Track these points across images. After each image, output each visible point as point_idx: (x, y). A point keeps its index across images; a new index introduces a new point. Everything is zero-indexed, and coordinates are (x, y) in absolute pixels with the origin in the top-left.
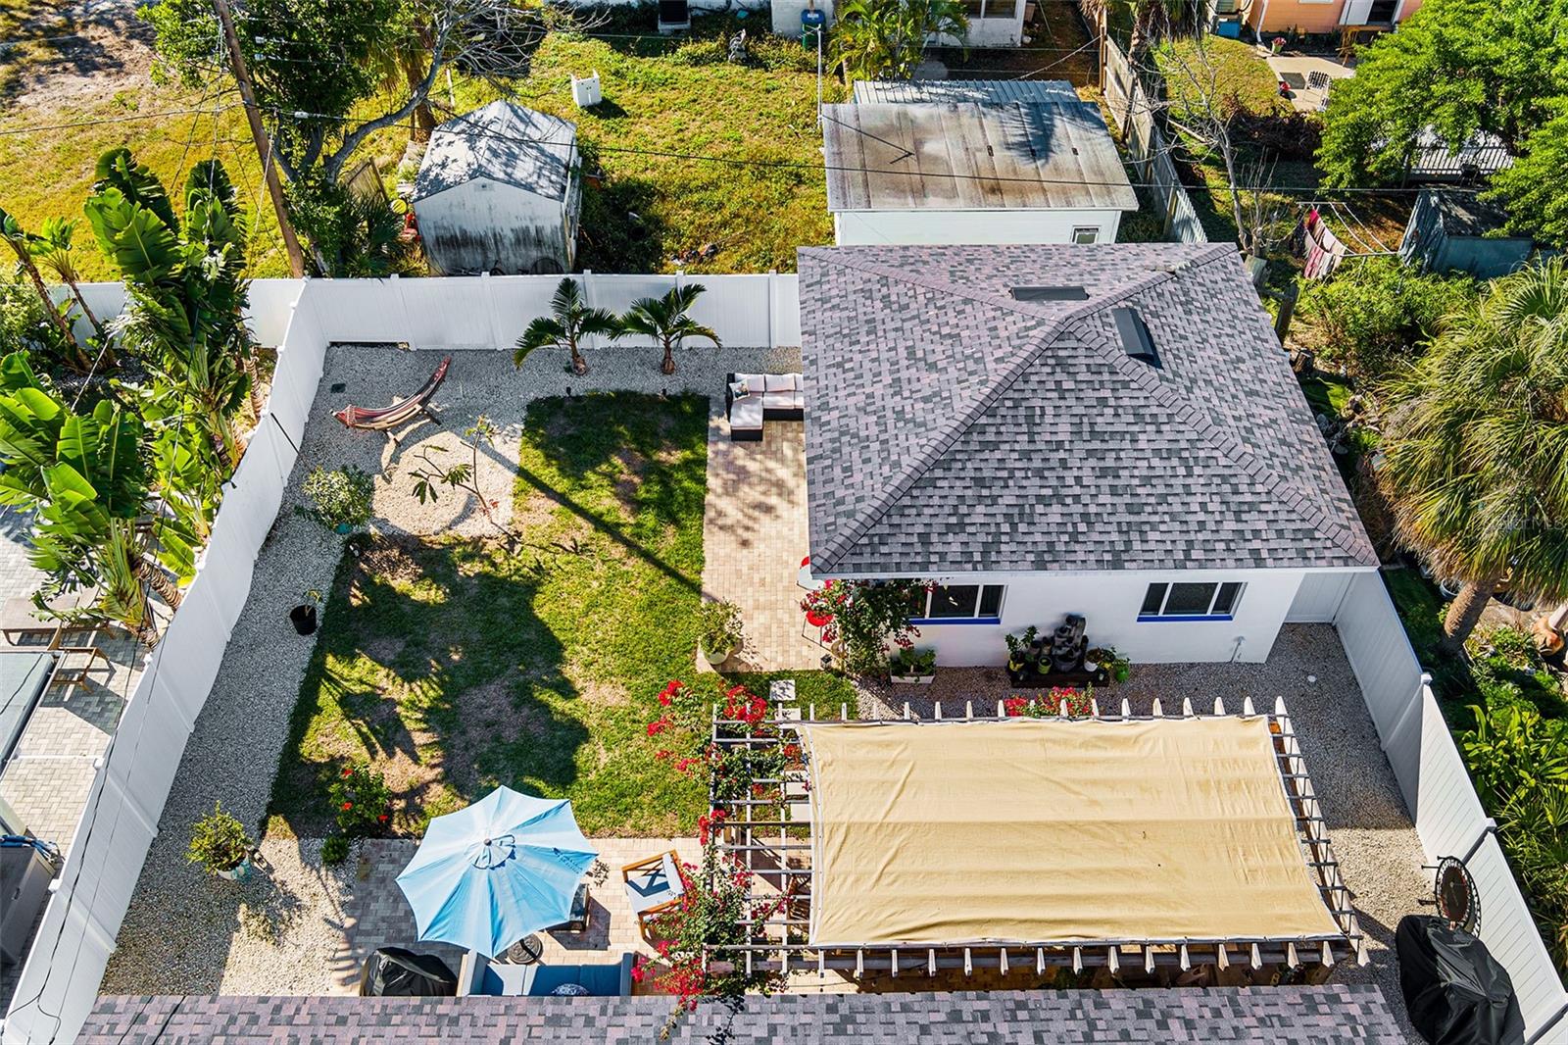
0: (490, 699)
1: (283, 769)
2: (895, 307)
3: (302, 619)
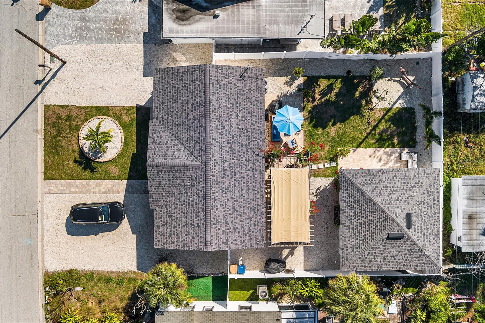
0: (332, 111)
1: (317, 77)
2: (411, 188)
3: (349, 72)
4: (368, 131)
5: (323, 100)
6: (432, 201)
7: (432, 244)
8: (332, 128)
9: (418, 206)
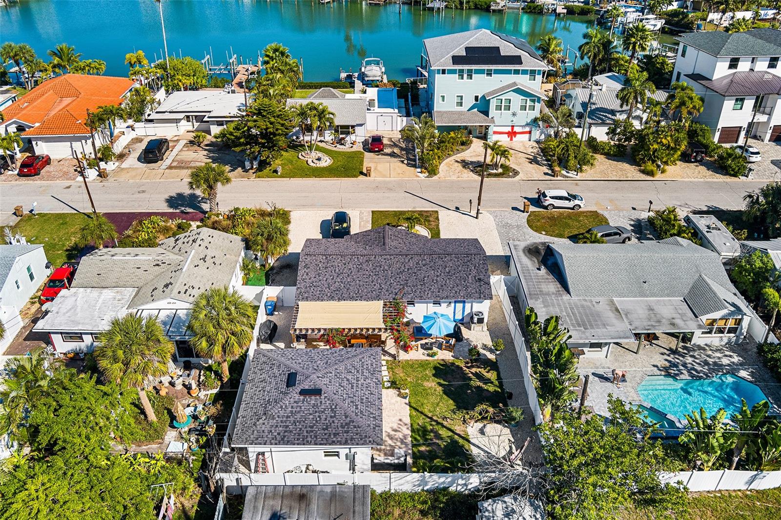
1: (498, 369)
4: (435, 418)
5: (470, 375)
6: (334, 432)
7: (271, 431)
8: (435, 383)
9: (329, 407)
